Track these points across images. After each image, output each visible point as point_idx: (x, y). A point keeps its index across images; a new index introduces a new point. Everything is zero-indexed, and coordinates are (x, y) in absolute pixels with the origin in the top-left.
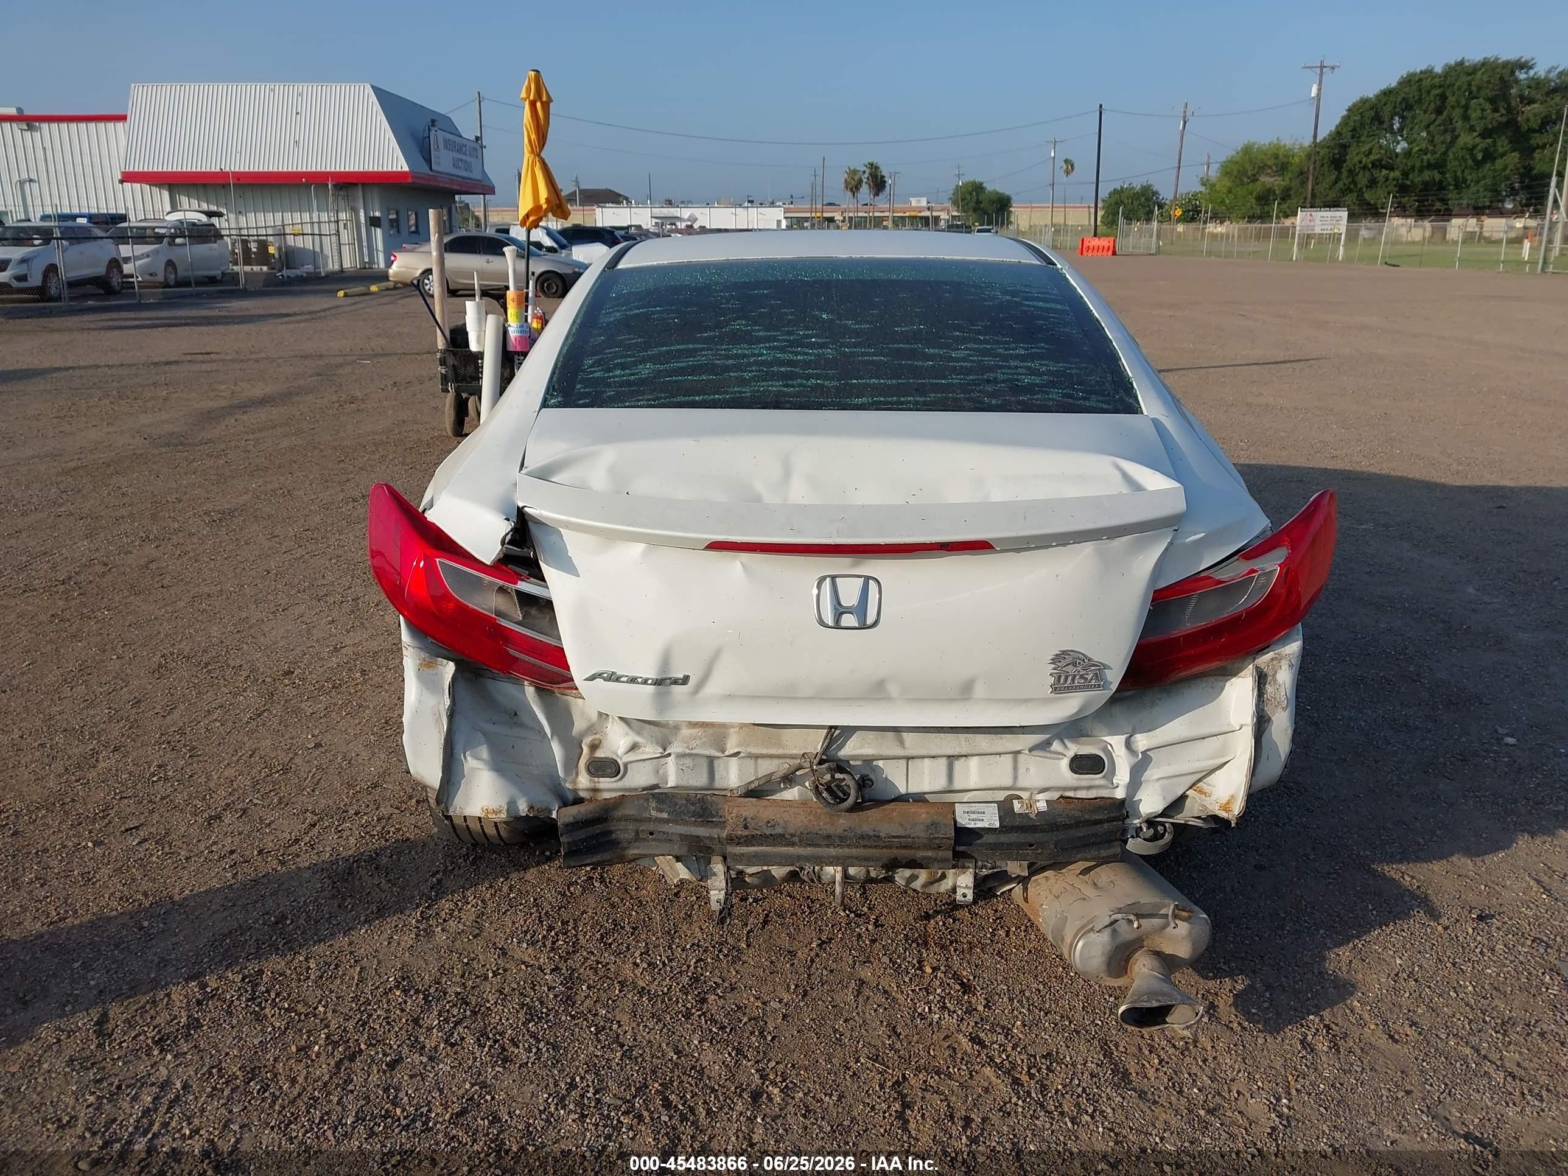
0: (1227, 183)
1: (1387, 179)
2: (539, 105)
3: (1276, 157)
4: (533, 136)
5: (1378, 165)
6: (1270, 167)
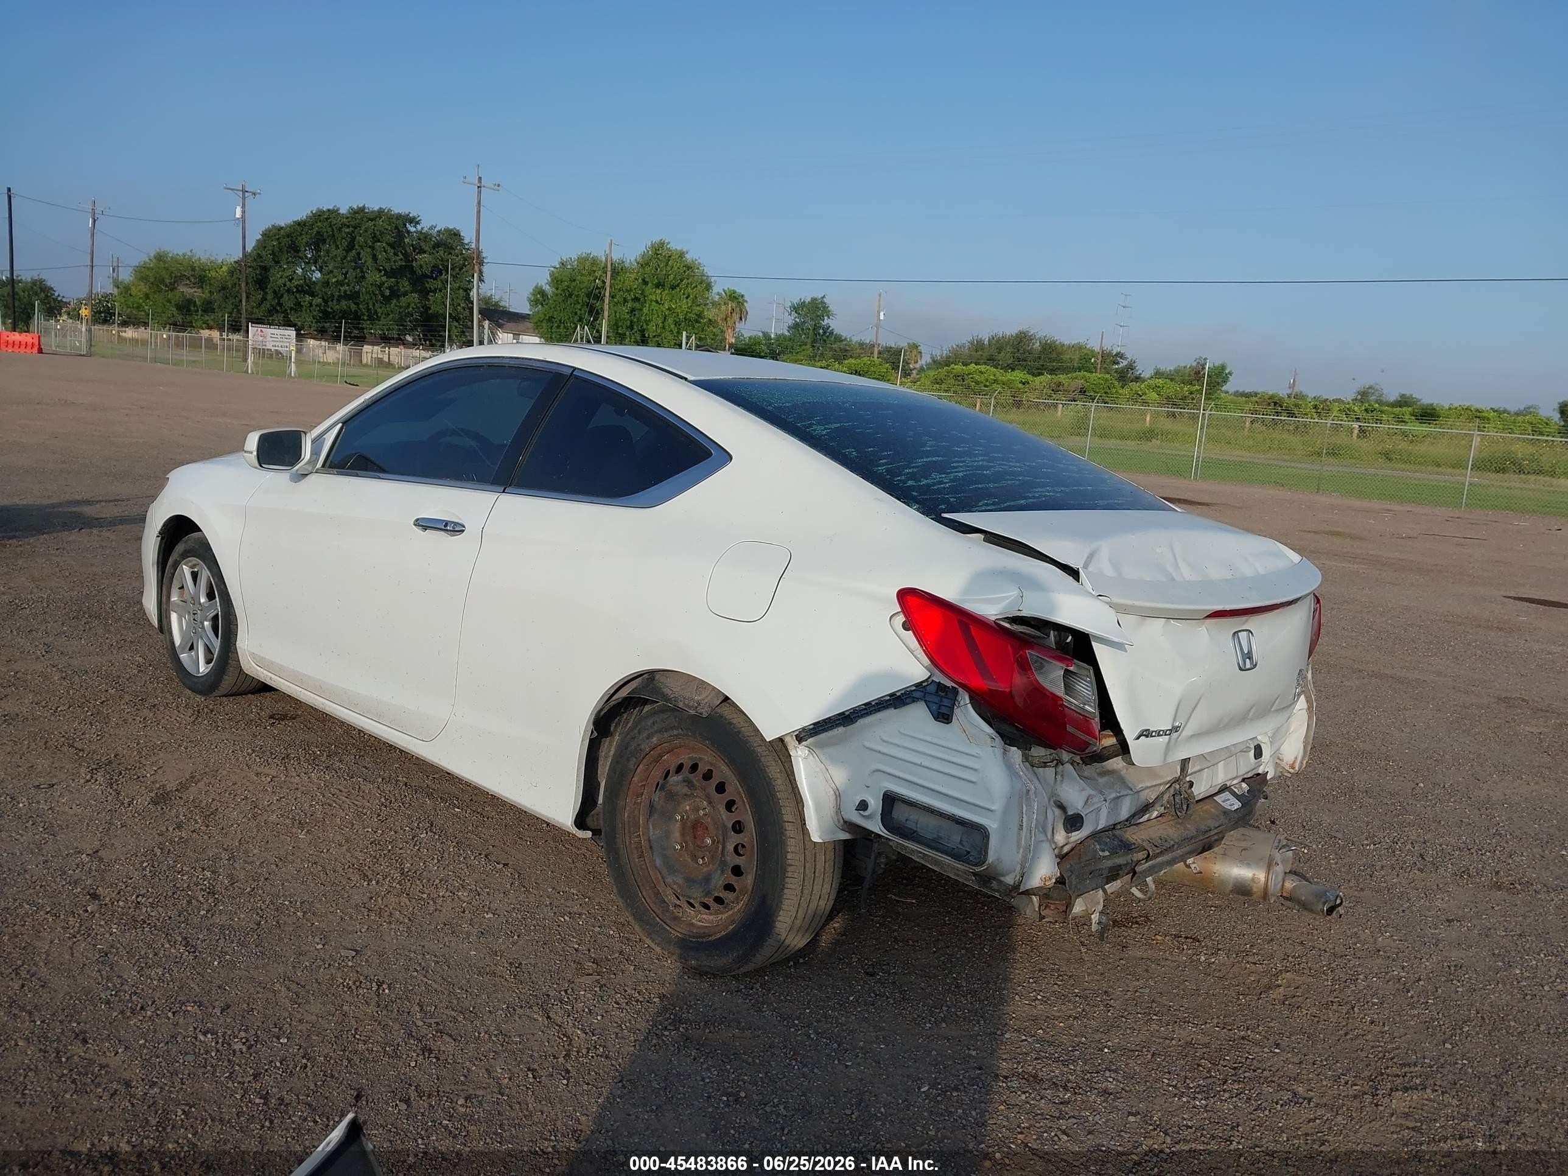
0: (145, 289)
1: (311, 305)
3: (193, 269)
5: (300, 290)
6: (188, 278)
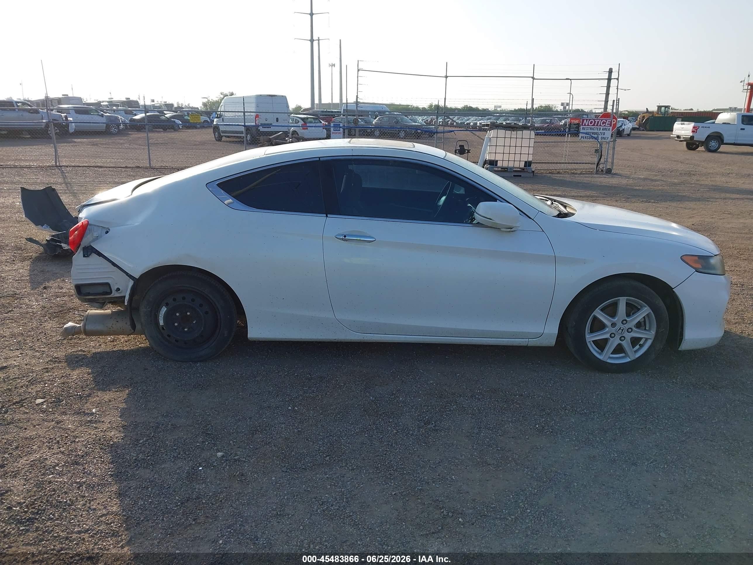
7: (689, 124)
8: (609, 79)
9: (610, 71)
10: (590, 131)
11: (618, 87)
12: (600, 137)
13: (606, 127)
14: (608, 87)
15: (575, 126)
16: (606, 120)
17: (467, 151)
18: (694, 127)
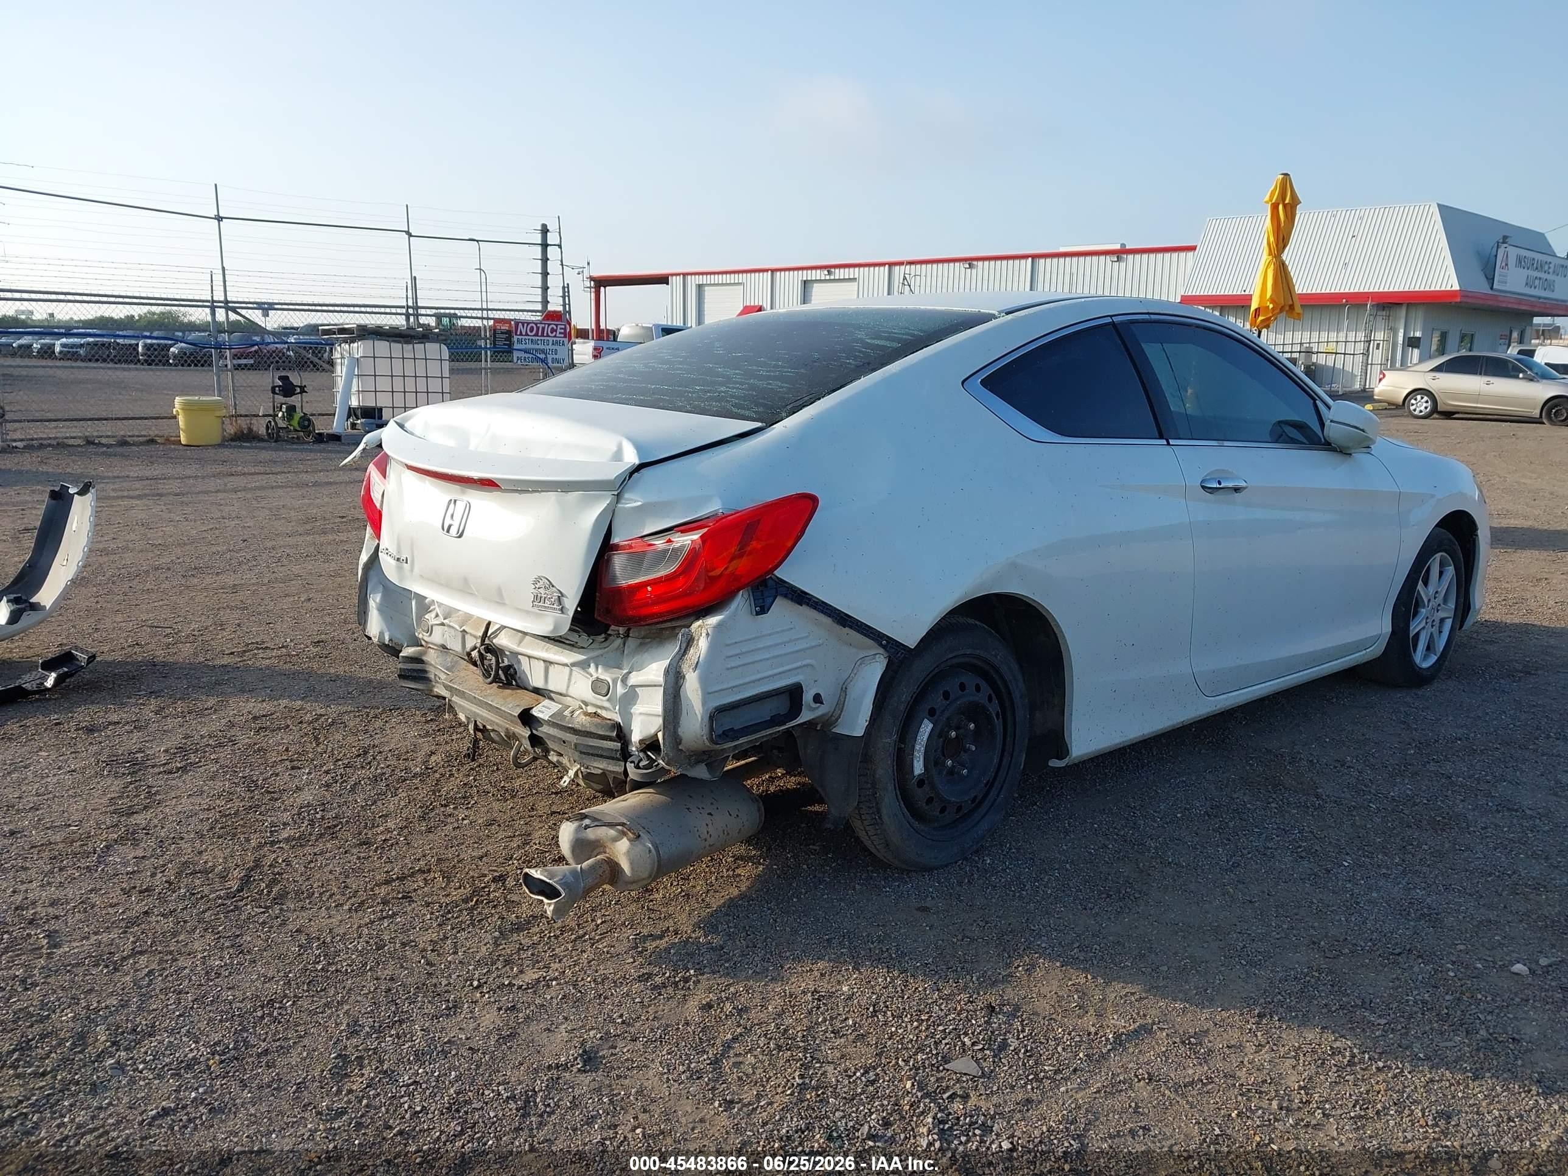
2: (1281, 207)
4: (1272, 239)
7: (584, 343)
8: (545, 245)
9: (545, 231)
10: (530, 346)
11: (562, 261)
12: (550, 357)
13: (558, 339)
14: (545, 260)
15: (505, 336)
16: (557, 325)
17: (298, 390)
18: (595, 349)
